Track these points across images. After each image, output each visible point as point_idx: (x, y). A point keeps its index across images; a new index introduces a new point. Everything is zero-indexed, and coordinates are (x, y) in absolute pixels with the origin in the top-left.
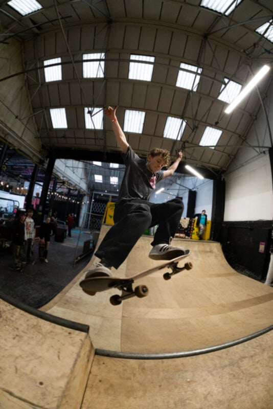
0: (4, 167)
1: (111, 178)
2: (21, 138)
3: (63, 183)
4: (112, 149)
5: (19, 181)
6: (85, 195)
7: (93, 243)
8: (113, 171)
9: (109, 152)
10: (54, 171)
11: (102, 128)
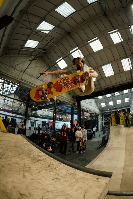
0: (57, 110)
1: (109, 102)
2: (61, 96)
3: (87, 111)
4: (105, 87)
5: (65, 115)
6: (99, 115)
7: (107, 137)
8: (109, 98)
9: (104, 89)
10: (81, 107)
11: (96, 80)
